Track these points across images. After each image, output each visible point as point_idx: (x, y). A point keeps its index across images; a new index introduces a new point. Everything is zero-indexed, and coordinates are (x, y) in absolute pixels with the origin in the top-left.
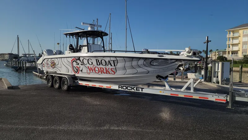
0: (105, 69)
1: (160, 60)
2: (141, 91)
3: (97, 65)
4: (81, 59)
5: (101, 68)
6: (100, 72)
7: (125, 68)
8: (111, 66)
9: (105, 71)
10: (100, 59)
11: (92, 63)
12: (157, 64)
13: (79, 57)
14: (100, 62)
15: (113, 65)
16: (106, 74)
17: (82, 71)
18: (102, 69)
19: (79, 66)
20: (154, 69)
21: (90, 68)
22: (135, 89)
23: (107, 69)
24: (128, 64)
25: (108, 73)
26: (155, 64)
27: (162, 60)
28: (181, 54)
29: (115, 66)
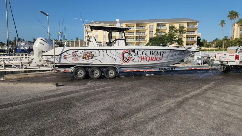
0: (154, 58)
1: (186, 51)
3: (150, 55)
4: (136, 51)
6: (150, 60)
7: (168, 57)
8: (160, 55)
9: (154, 59)
10: (154, 51)
11: (146, 54)
13: (134, 49)
14: (153, 53)
15: (161, 55)
16: (154, 61)
17: (133, 60)
18: (152, 58)
19: (131, 56)
20: (181, 56)
21: (142, 57)
22: (170, 69)
24: (171, 54)
25: (156, 60)
26: (183, 54)
28: (192, 49)
29: (162, 55)
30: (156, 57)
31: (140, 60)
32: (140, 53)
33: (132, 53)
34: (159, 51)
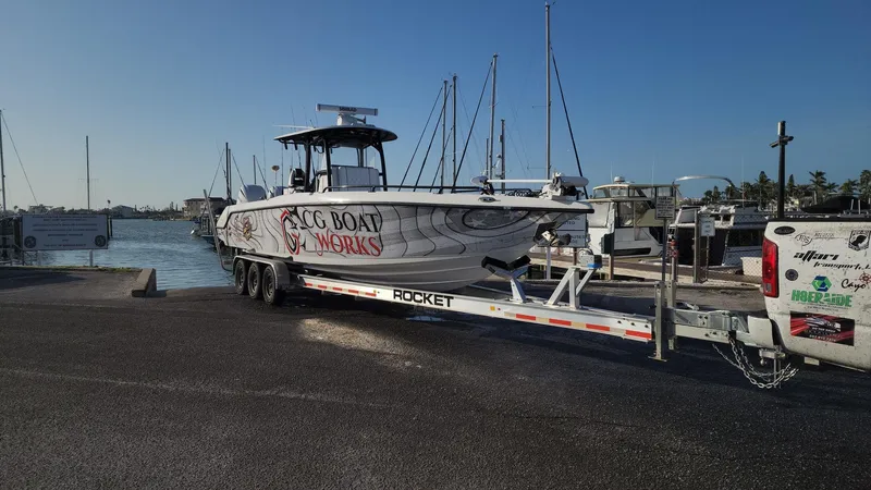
0: (354, 239)
1: (487, 213)
2: (445, 307)
3: (336, 228)
4: (300, 210)
5: (344, 237)
6: (345, 250)
7: (401, 237)
8: (369, 230)
9: (355, 246)
10: (340, 212)
11: (324, 222)
12: (480, 223)
13: (296, 207)
14: (341, 219)
15: (371, 227)
16: (358, 256)
17: (304, 245)
18: (348, 241)
19: (296, 232)
20: (478, 240)
21: (321, 238)
22: (432, 299)
23: (360, 239)
24: (407, 225)
25: (363, 251)
26: (475, 223)
27: (493, 212)
28: (543, 191)
29: (376, 231)
30: (357, 238)
31: (319, 248)
32: (310, 220)
33: (294, 218)
34: (357, 212)
